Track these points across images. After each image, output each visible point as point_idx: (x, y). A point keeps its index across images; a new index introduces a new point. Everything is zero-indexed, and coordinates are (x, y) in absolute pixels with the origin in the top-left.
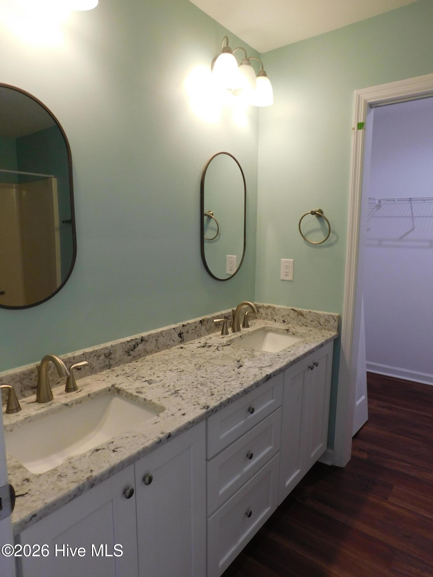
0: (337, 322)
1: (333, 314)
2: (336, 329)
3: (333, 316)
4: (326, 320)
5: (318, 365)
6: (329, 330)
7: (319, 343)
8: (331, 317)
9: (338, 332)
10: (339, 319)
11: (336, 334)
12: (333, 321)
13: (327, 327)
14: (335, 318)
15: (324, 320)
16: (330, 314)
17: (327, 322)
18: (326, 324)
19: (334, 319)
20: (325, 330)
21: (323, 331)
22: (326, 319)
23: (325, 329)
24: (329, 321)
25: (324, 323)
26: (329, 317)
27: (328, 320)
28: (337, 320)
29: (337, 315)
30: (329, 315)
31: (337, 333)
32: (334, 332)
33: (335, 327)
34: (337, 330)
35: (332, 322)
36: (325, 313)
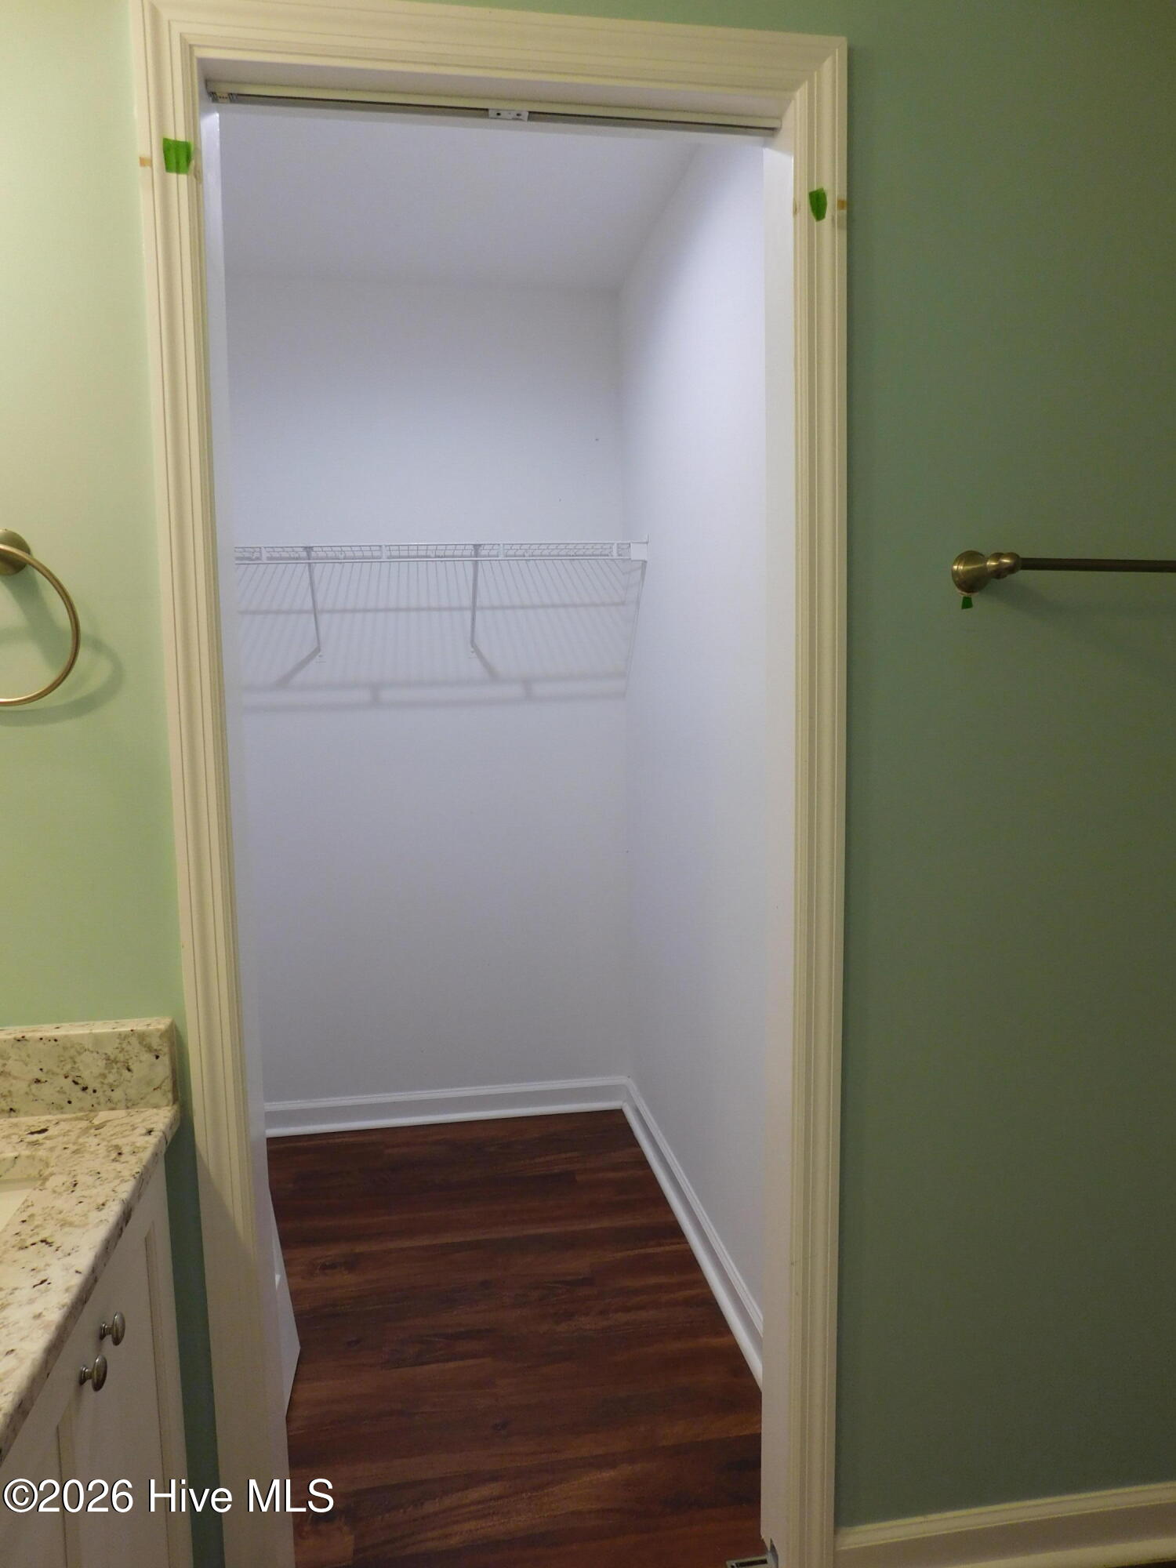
0: (165, 1060)
1: (139, 1025)
2: (164, 1094)
3: (142, 1037)
4: (110, 1061)
5: (123, 1336)
6: (130, 1104)
7: (113, 1211)
8: (134, 1041)
9: (175, 1100)
10: (175, 1039)
11: (169, 1114)
12: (147, 1057)
13: (118, 1095)
14: (155, 1042)
15: (102, 1063)
16: (126, 1026)
17: (115, 1071)
18: (111, 1078)
19: (149, 1049)
20: (113, 1109)
21: (103, 1116)
22: (108, 1059)
23: (110, 1105)
24: (126, 1062)
25: (104, 1076)
26: (124, 1045)
27: (121, 1057)
28: (166, 1050)
29: (160, 1024)
30: (123, 1037)
31: (176, 1107)
32: (157, 1106)
33: (157, 1083)
34: (170, 1096)
35: (143, 1063)
36: (102, 1028)
